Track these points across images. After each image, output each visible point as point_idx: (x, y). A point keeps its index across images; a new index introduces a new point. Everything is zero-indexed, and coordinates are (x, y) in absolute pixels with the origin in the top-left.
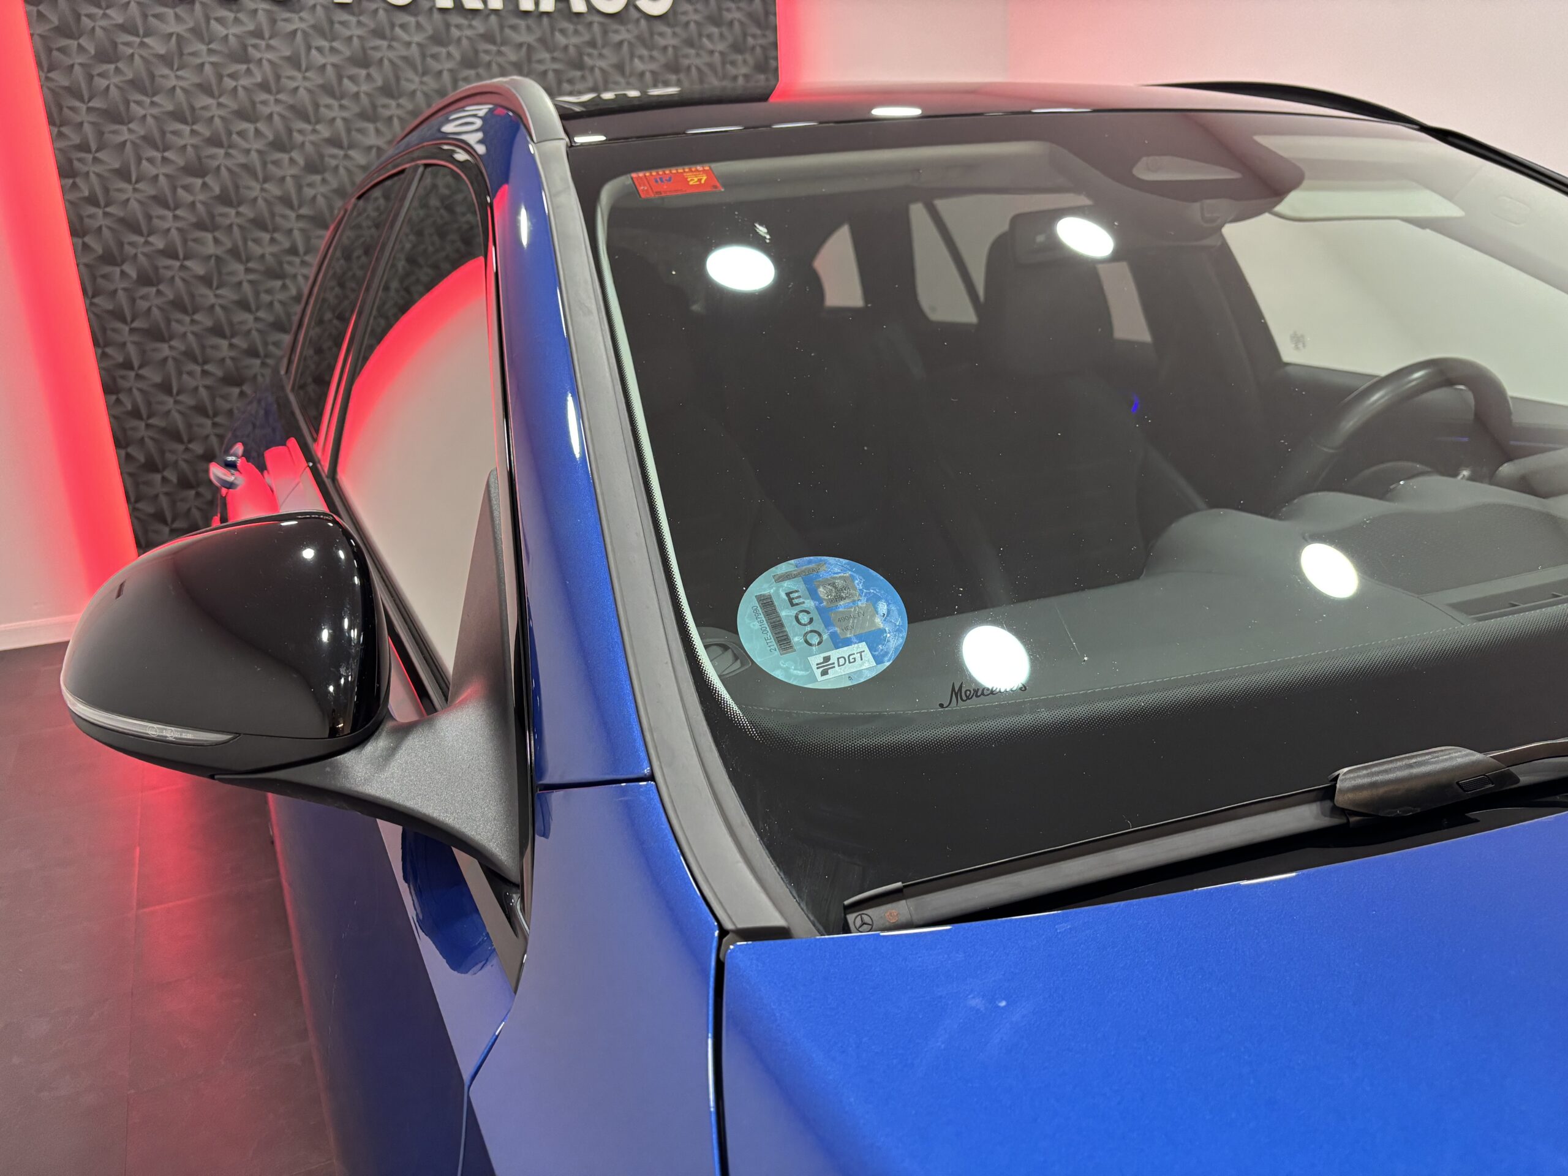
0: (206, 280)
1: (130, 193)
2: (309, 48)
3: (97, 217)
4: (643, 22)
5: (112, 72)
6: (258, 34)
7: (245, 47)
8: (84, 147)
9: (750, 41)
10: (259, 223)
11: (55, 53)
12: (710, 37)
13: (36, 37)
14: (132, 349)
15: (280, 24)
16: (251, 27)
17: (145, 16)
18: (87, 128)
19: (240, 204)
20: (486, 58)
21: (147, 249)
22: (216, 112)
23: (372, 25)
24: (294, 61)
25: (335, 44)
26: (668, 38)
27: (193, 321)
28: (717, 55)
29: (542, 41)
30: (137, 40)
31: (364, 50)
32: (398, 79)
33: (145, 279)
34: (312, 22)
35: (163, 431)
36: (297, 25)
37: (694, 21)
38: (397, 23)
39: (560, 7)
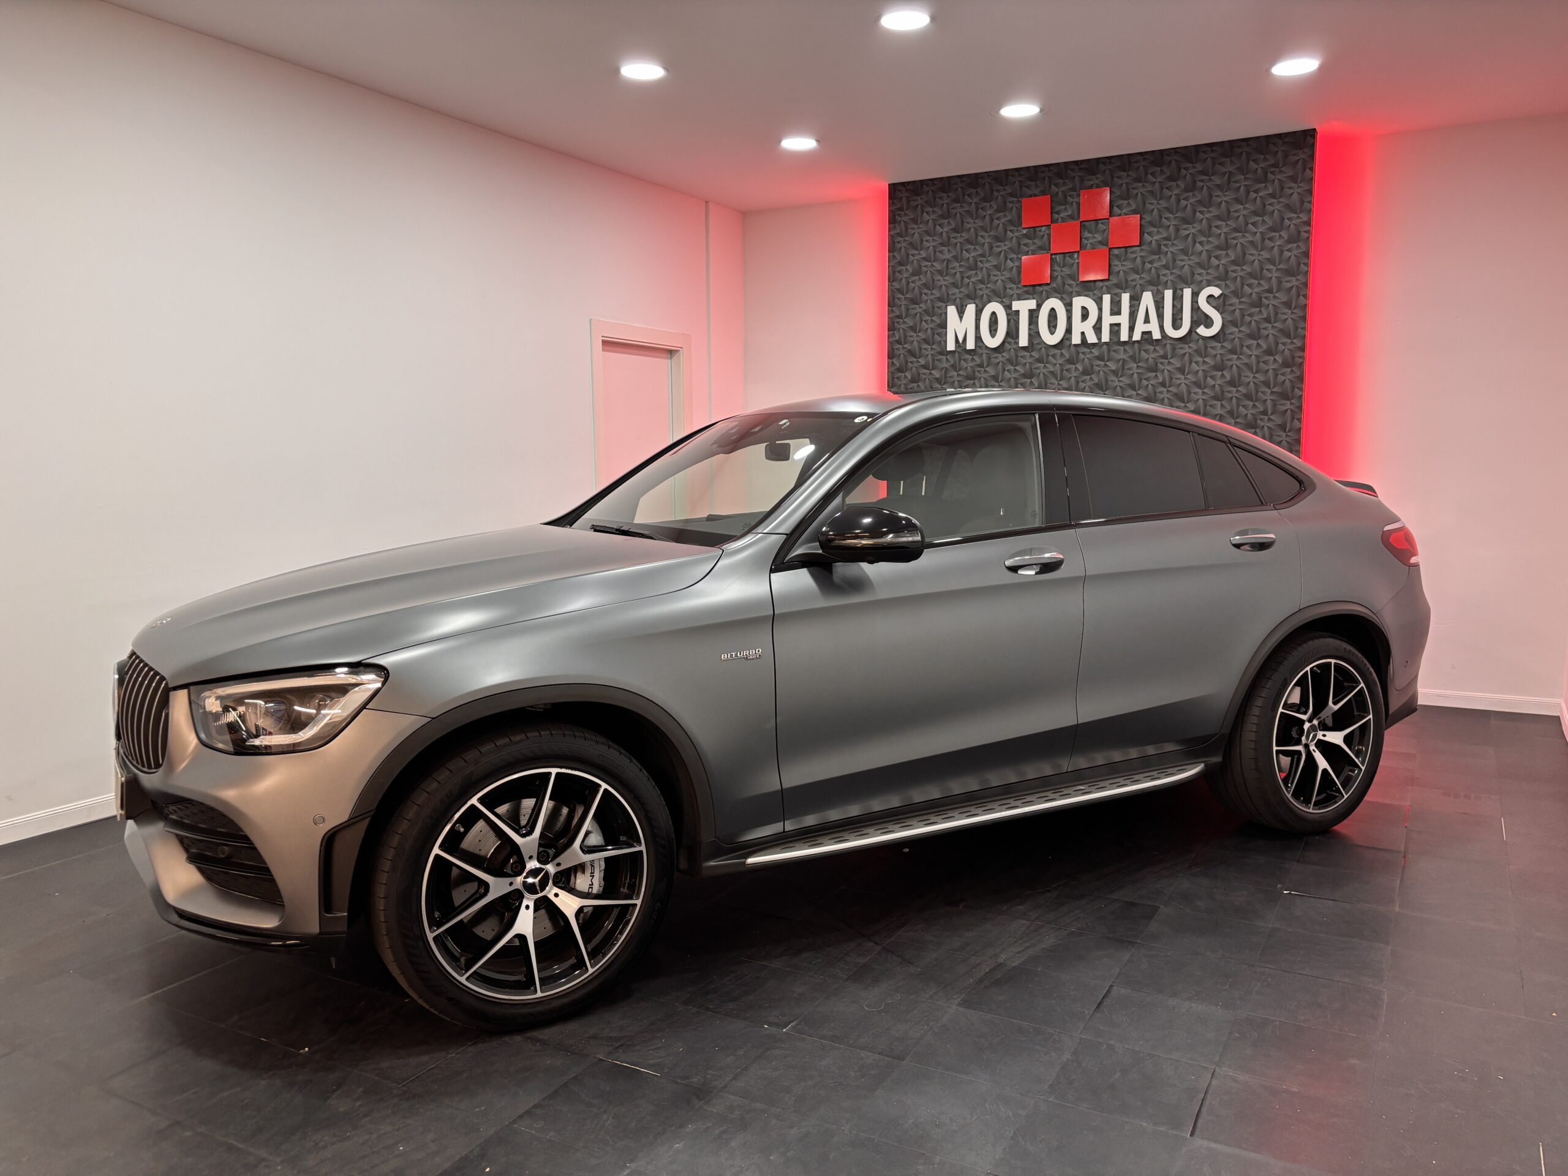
4: (1201, 340)
6: (981, 366)
7: (974, 371)
9: (1281, 347)
11: (895, 379)
12: (1247, 347)
13: (890, 373)
15: (992, 359)
16: (979, 362)
17: (934, 360)
20: (1097, 369)
23: (1037, 357)
25: (1017, 368)
26: (1218, 349)
28: (1253, 356)
29: (1133, 358)
30: (929, 371)
31: (1031, 368)
34: (1006, 356)
36: (1001, 359)
37: (1238, 338)
38: (1049, 354)
39: (1146, 336)
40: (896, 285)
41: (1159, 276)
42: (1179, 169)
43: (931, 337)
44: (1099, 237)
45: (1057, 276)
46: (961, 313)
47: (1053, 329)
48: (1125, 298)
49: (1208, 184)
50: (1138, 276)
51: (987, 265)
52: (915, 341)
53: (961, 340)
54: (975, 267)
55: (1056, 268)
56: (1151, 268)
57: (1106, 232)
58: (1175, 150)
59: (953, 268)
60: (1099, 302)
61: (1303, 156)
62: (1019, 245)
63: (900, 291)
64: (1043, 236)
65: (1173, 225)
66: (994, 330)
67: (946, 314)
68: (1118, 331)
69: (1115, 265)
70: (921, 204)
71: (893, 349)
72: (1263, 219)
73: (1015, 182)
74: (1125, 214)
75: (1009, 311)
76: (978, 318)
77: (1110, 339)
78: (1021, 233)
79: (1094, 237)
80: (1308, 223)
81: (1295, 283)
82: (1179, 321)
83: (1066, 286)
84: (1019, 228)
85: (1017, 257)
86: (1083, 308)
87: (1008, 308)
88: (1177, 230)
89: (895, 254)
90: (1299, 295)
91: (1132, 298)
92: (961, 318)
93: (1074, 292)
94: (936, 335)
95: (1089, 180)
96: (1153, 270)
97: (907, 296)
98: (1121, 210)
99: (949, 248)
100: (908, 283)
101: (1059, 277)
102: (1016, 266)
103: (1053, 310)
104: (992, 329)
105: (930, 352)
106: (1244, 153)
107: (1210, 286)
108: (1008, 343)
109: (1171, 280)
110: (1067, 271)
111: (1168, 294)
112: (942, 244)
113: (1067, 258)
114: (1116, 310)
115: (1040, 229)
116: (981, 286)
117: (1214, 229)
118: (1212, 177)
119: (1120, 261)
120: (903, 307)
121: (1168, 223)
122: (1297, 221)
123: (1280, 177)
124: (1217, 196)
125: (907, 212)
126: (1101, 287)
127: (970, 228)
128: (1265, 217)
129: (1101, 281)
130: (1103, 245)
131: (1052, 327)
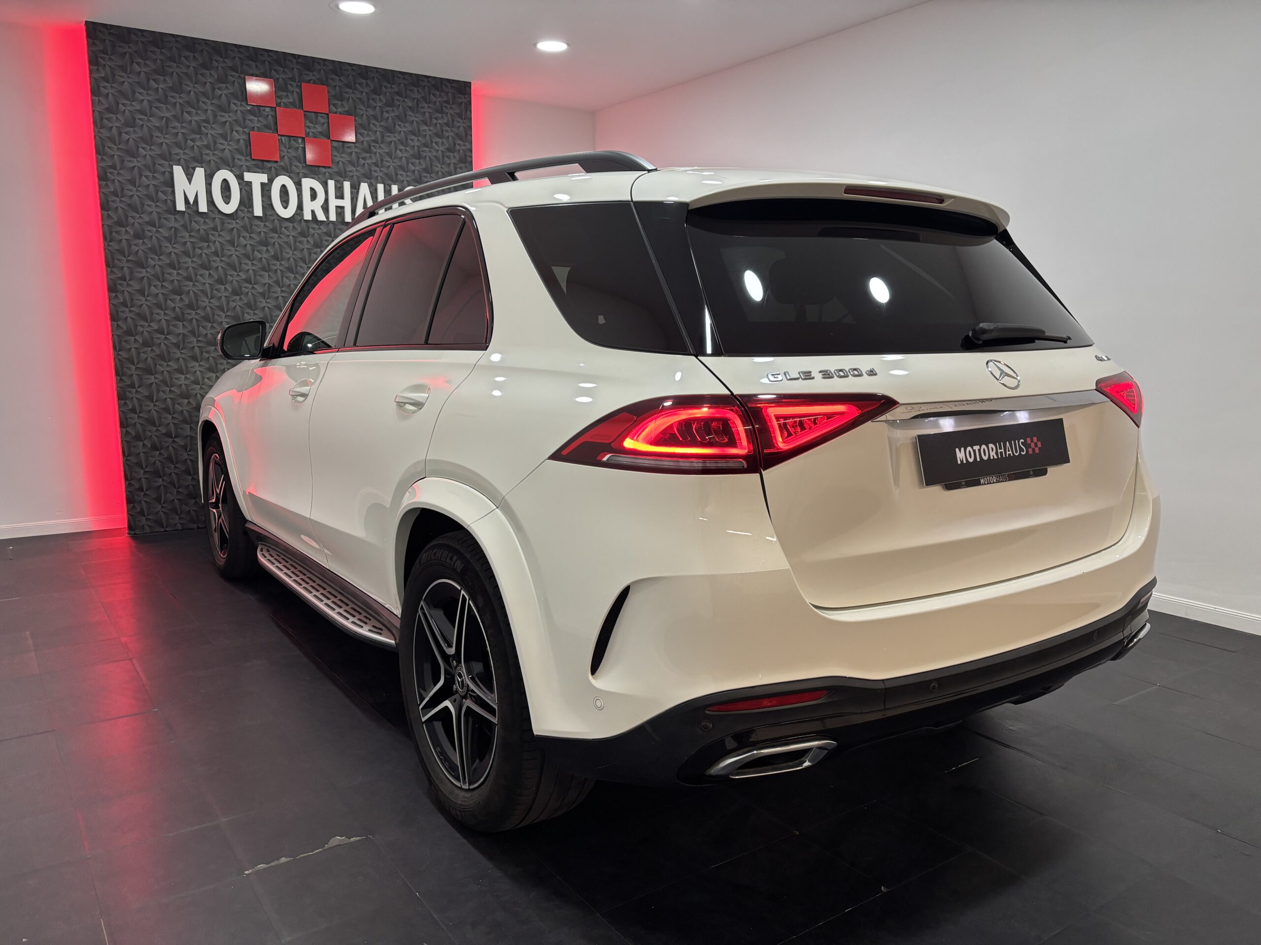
0: (177, 345)
1: (143, 302)
2: (239, 236)
3: (126, 313)
5: (141, 243)
6: (215, 229)
7: (208, 234)
8: (123, 278)
10: (206, 318)
11: (113, 234)
13: (105, 226)
14: (135, 377)
15: (226, 224)
16: (212, 226)
17: (160, 218)
18: (125, 269)
19: (197, 309)
21: (148, 329)
22: (190, 264)
23: (271, 227)
24: (231, 243)
25: (252, 235)
27: (168, 365)
31: (266, 238)
32: (281, 252)
33: (146, 344)
34: (242, 224)
35: (147, 420)
36: (234, 225)
38: (283, 226)
40: (105, 133)
41: (371, 171)
42: (380, 87)
43: (153, 193)
44: (319, 128)
45: (284, 156)
46: (190, 176)
47: (285, 205)
48: (347, 185)
49: (404, 104)
50: (354, 169)
51: (212, 132)
52: (135, 197)
53: (191, 201)
54: (199, 132)
55: (283, 148)
56: (364, 164)
57: (325, 125)
59: (174, 128)
60: (325, 186)
61: (465, 100)
62: (244, 120)
63: (112, 139)
64: (268, 115)
65: (380, 131)
66: (225, 197)
67: (172, 174)
68: (341, 212)
69: (335, 156)
70: (130, 53)
71: (108, 201)
74: (341, 113)
75: (242, 181)
76: (210, 182)
77: (336, 219)
78: (245, 109)
79: (314, 128)
83: (293, 166)
84: (242, 103)
85: (243, 131)
86: (312, 189)
87: (240, 177)
88: (383, 137)
89: (100, 98)
91: (352, 187)
92: (190, 181)
93: (301, 174)
94: (160, 193)
95: (307, 75)
96: (366, 165)
97: (121, 147)
98: (337, 109)
99: (168, 106)
100: (120, 134)
101: (286, 157)
102: (243, 139)
103: (284, 186)
104: (223, 196)
105: (154, 209)
106: (426, 88)
108: (240, 210)
109: (382, 176)
110: (294, 153)
111: (381, 188)
112: (159, 101)
113: (292, 141)
114: (340, 195)
115: (264, 108)
116: (208, 152)
117: (409, 141)
118: (405, 100)
119: (339, 153)
120: (116, 157)
121: (375, 129)
122: (463, 147)
123: (451, 112)
124: (410, 115)
125: (111, 57)
126: (325, 172)
127: (190, 91)
128: (443, 140)
129: (324, 167)
130: (324, 137)
131: (285, 202)
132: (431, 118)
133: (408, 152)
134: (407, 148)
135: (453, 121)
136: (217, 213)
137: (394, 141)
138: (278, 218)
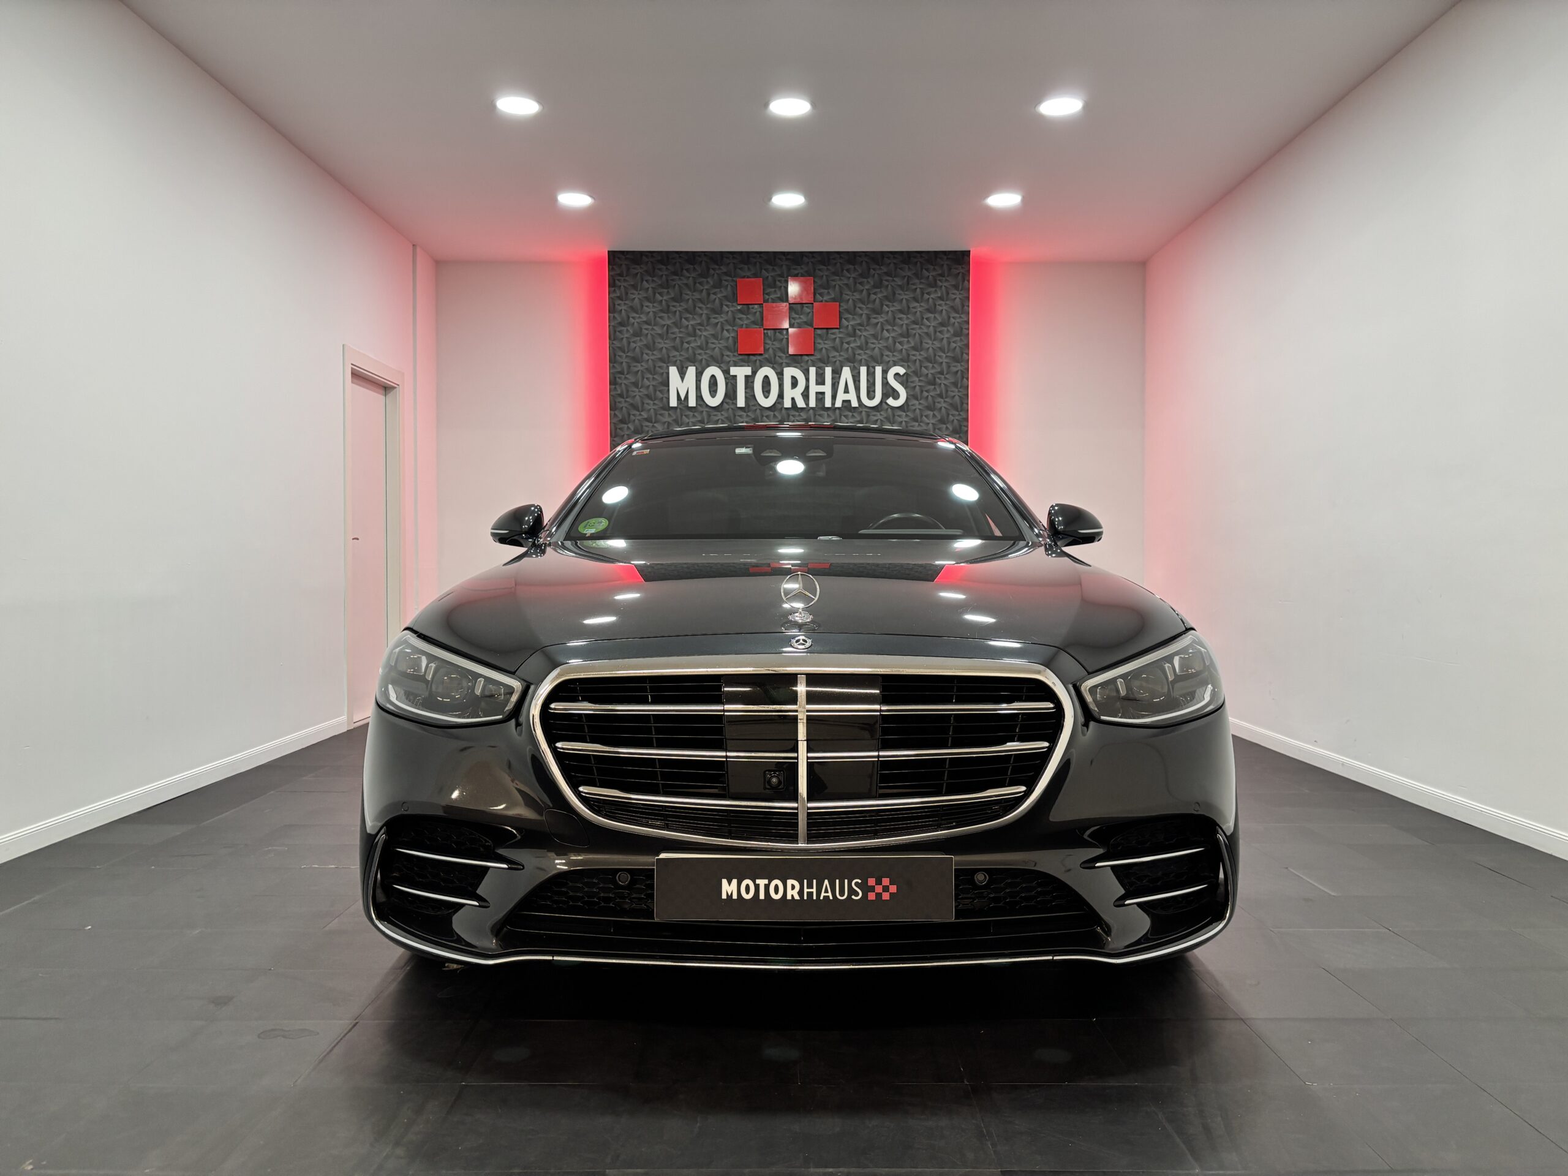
4: (889, 410)
9: (951, 418)
11: (618, 430)
12: (926, 416)
13: (612, 424)
15: (712, 416)
16: (700, 418)
17: (656, 414)
23: (753, 417)
26: (903, 417)
28: (931, 425)
30: (651, 424)
34: (726, 415)
36: (721, 417)
37: (920, 409)
38: (765, 415)
39: (845, 404)
40: (617, 344)
41: (854, 354)
42: (869, 269)
43: (653, 393)
44: (804, 318)
45: (769, 348)
46: (682, 375)
47: (767, 394)
48: (828, 371)
49: (893, 284)
50: (838, 354)
51: (704, 333)
52: (637, 397)
53: (683, 398)
54: (695, 335)
55: (768, 341)
56: (848, 348)
57: (811, 314)
58: (866, 254)
59: (673, 333)
60: (806, 373)
61: (962, 271)
62: (734, 319)
63: (622, 349)
64: (756, 312)
65: (866, 314)
66: (713, 391)
67: (668, 374)
68: (822, 398)
69: (819, 343)
70: (641, 273)
71: (615, 402)
72: (935, 317)
73: (729, 263)
74: (826, 301)
75: (728, 376)
76: (699, 379)
77: (816, 405)
78: (735, 308)
79: (800, 318)
80: (967, 322)
81: (959, 368)
82: (872, 393)
83: (777, 357)
84: (734, 304)
85: (733, 329)
86: (793, 378)
87: (726, 372)
88: (869, 318)
89: (615, 315)
90: (963, 378)
91: (833, 372)
92: (682, 379)
93: (784, 364)
94: (658, 393)
95: (795, 269)
96: (850, 348)
97: (628, 354)
98: (823, 297)
99: (670, 315)
100: (629, 343)
101: (771, 349)
102: (732, 337)
103: (766, 377)
104: (711, 390)
105: (652, 407)
106: (919, 264)
107: (895, 365)
108: (727, 403)
109: (865, 359)
110: (777, 345)
111: (863, 370)
112: (662, 311)
113: (777, 334)
114: (821, 381)
115: (753, 306)
116: (700, 351)
117: (898, 321)
118: (895, 279)
119: (823, 340)
120: (624, 364)
121: (861, 312)
122: (958, 320)
123: (946, 284)
124: (899, 294)
125: (627, 278)
126: (808, 361)
127: (689, 299)
128: (936, 315)
129: (807, 355)
130: (808, 325)
131: (766, 391)
132: (923, 294)
133: (896, 331)
134: (895, 328)
135: (948, 294)
136: (704, 406)
137: (881, 322)
138: (760, 408)
